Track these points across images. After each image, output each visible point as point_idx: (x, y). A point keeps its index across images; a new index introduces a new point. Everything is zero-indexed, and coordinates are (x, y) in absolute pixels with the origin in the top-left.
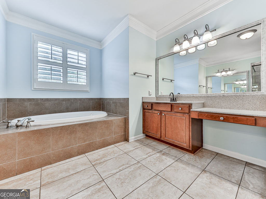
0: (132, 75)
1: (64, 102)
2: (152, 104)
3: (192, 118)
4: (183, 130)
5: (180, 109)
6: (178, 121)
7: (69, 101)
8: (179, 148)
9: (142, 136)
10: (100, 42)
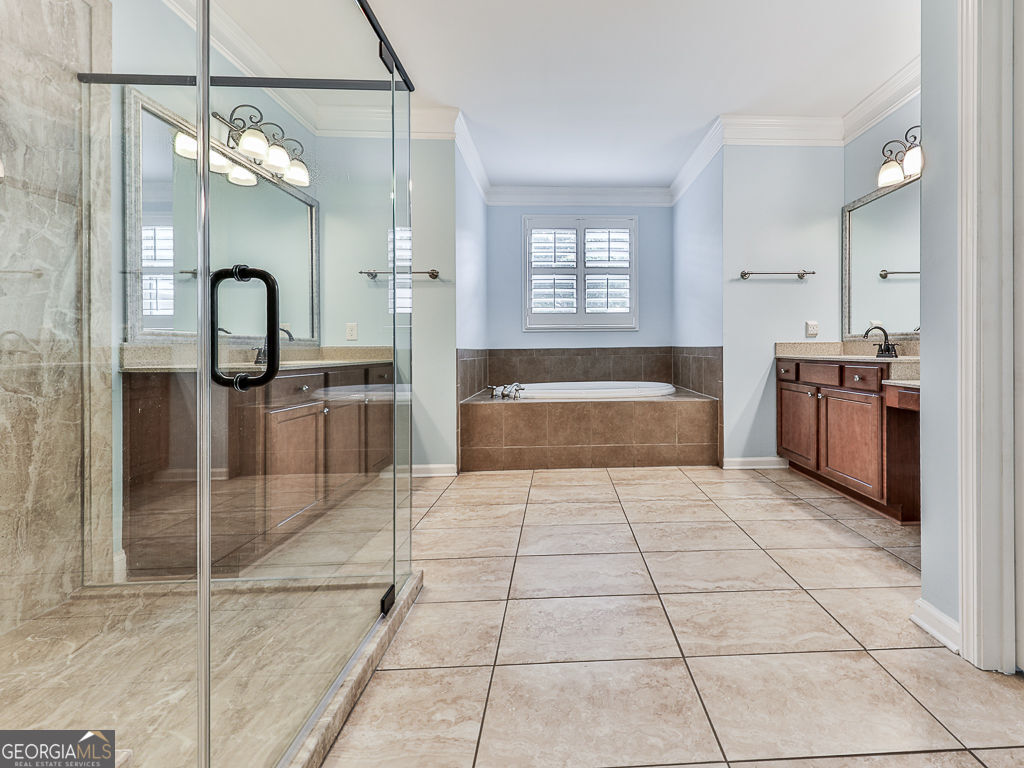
0: (733, 280)
1: (579, 357)
2: (798, 365)
3: (888, 408)
4: (866, 444)
5: (857, 378)
6: (855, 417)
7: (590, 354)
8: (868, 505)
9: (772, 461)
10: (669, 187)
